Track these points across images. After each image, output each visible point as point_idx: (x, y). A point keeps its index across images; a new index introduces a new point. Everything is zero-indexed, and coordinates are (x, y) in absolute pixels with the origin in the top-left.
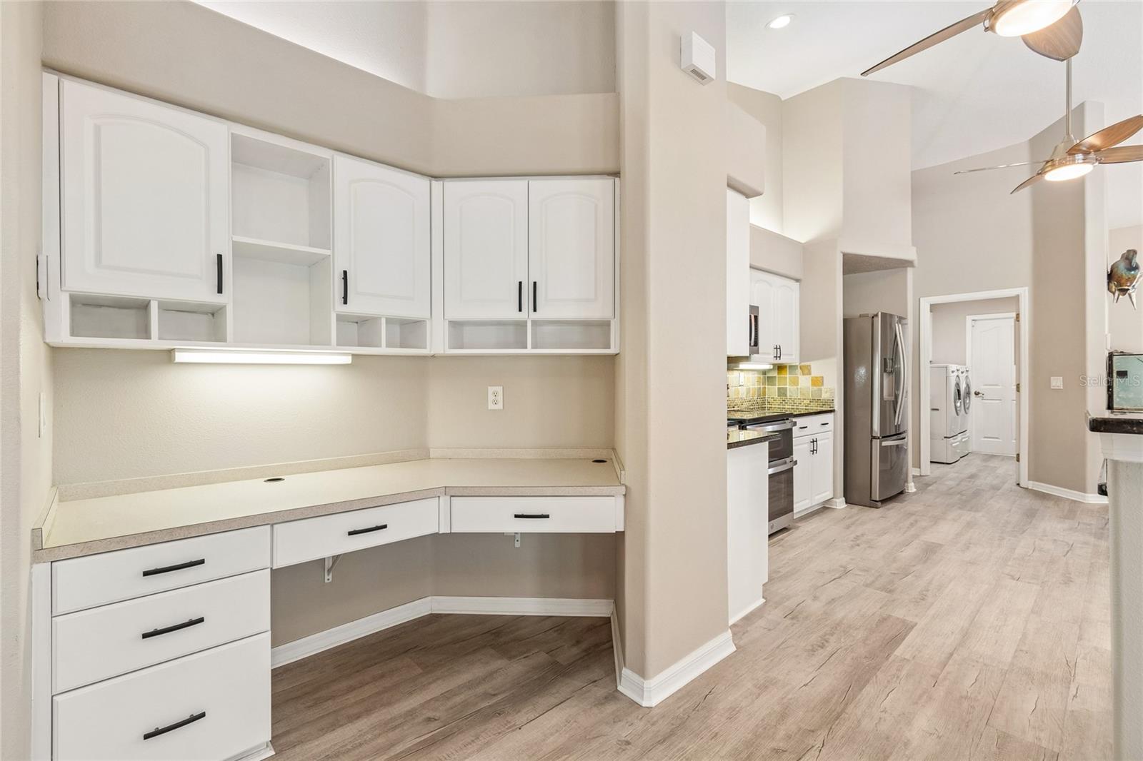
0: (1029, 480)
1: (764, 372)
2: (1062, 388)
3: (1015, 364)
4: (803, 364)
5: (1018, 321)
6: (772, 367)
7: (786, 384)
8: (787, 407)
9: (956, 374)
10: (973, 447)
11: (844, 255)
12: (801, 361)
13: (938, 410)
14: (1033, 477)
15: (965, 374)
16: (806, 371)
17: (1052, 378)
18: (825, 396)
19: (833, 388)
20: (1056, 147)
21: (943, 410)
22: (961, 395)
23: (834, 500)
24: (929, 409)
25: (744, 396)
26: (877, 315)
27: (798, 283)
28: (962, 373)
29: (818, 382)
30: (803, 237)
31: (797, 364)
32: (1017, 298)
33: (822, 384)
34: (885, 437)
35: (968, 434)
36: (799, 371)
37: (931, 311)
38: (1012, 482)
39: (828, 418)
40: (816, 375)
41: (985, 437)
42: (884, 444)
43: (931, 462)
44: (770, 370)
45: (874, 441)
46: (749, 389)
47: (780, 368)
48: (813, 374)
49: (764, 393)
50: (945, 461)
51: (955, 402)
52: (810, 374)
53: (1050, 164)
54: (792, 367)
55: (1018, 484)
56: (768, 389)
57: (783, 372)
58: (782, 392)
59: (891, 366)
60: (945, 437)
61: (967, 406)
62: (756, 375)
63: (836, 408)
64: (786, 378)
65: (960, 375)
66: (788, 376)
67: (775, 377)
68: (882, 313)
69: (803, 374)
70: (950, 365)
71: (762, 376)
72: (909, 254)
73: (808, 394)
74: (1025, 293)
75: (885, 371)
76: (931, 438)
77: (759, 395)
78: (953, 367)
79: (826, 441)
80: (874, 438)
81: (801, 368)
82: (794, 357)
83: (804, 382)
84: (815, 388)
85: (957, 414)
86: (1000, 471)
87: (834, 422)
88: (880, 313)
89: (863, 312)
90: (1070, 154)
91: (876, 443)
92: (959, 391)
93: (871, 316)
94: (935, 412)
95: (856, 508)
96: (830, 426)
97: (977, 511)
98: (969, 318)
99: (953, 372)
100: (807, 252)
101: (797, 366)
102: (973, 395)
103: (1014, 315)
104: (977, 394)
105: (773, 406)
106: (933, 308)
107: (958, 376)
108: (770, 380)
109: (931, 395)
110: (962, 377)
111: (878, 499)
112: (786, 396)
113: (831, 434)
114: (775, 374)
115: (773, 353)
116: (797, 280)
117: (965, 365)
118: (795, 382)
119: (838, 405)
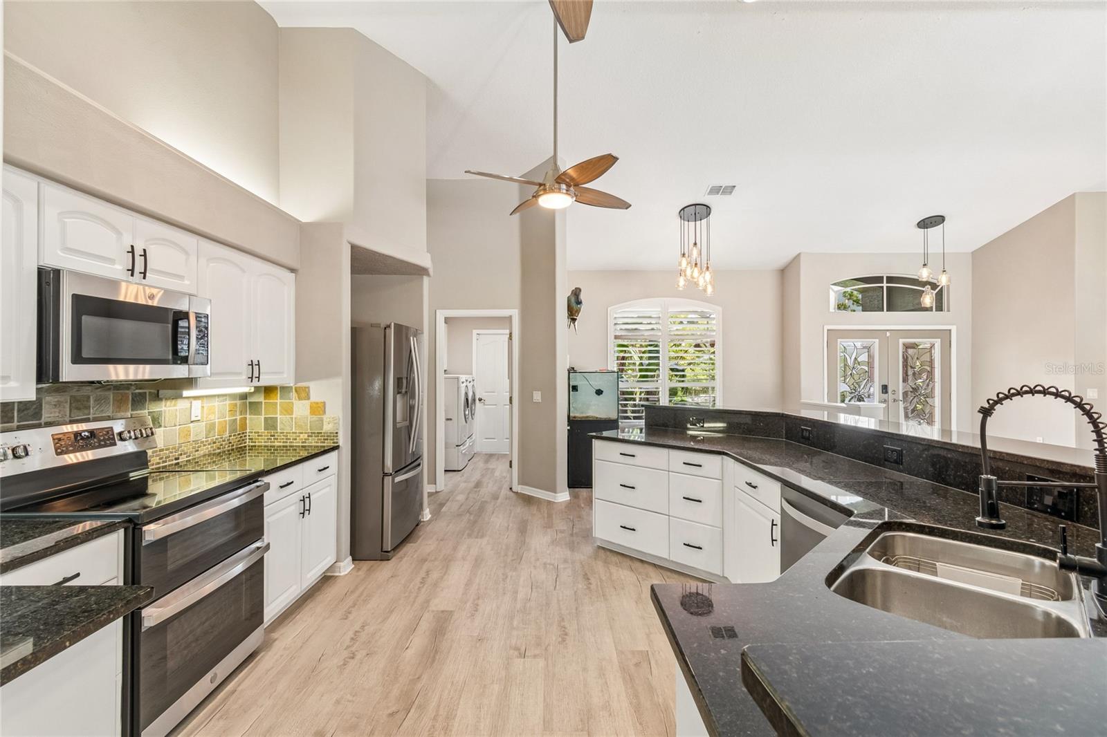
0: (519, 484)
1: (244, 397)
2: (540, 401)
3: (509, 378)
4: (299, 385)
5: (511, 339)
6: (253, 390)
7: (276, 414)
8: (276, 444)
9: (465, 384)
10: (477, 449)
11: (352, 247)
12: (297, 380)
13: (451, 419)
14: (522, 482)
15: (472, 383)
16: (303, 395)
17: (534, 392)
18: (327, 428)
19: (337, 419)
20: (547, 173)
21: (455, 419)
22: (469, 403)
23: (338, 564)
24: (444, 420)
25: (202, 437)
26: (389, 326)
27: (294, 274)
28: (470, 382)
29: (319, 409)
30: (305, 215)
31: (292, 385)
32: (510, 318)
33: (324, 412)
34: (398, 471)
35: (474, 437)
36: (294, 394)
37: (445, 322)
38: (506, 486)
39: (331, 459)
40: (317, 401)
41: (487, 438)
42: (398, 479)
43: (445, 471)
44: (251, 394)
45: (386, 478)
46: (214, 424)
47: (268, 390)
48: (315, 397)
49: (244, 426)
50: (456, 469)
51: (465, 411)
52: (309, 399)
53: (542, 187)
54: (285, 390)
55: (511, 489)
56: (250, 419)
57: (272, 395)
58: (271, 424)
59: (405, 385)
60: (457, 446)
61: (473, 412)
62: (228, 402)
63: (341, 444)
64: (277, 403)
65: (468, 384)
66: (279, 401)
67: (261, 402)
68: (395, 324)
69: (300, 399)
70: (461, 376)
71: (238, 402)
72: (424, 260)
73: (307, 425)
74: (515, 313)
75: (399, 393)
76: (446, 448)
77: (233, 430)
78: (463, 378)
79: (328, 489)
80: (385, 475)
81: (296, 391)
82: (285, 376)
83: (301, 409)
84: (315, 418)
85: (466, 422)
86: (497, 474)
87: (338, 464)
88: (393, 324)
89: (374, 321)
90: (557, 182)
91: (388, 480)
92: (467, 399)
93: (383, 326)
94: (449, 422)
95: (366, 565)
96: (333, 469)
97: (482, 537)
98: (475, 332)
99: (463, 383)
100: (305, 233)
101: (292, 387)
102: (477, 401)
103: (507, 332)
104: (480, 400)
105: (257, 444)
106: (447, 320)
107: (466, 386)
108: (255, 407)
109: (445, 406)
110: (470, 386)
111: (389, 550)
112: (276, 428)
113: (333, 479)
114: (260, 398)
115: (246, 371)
116: (292, 270)
117: (472, 374)
118: (288, 410)
119: (344, 441)
